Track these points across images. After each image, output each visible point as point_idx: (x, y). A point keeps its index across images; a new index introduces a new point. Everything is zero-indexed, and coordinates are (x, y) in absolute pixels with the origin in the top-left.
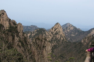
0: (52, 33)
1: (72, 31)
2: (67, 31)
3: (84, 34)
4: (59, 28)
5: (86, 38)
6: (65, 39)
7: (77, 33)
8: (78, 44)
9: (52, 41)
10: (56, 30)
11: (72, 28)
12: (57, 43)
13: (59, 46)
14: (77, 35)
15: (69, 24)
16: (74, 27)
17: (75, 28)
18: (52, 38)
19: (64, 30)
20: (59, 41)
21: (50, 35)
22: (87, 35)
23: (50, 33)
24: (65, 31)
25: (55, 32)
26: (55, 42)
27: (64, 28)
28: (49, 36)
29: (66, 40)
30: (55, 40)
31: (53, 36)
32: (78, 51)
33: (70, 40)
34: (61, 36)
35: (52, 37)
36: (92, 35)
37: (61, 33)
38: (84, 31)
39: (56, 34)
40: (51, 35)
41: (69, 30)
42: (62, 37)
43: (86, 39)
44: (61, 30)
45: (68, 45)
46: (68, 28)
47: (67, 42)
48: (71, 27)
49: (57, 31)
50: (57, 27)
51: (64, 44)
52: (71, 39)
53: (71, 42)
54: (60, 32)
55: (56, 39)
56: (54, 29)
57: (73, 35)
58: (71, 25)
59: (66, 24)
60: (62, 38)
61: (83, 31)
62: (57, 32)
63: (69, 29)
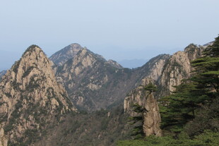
0: (15, 85)
1: (88, 71)
2: (73, 75)
3: (129, 78)
4: (40, 64)
5: (135, 93)
6: (64, 102)
7: (106, 79)
8: (111, 117)
9: (16, 115)
10: (31, 74)
11: (88, 62)
12: (37, 120)
13: (45, 133)
14: (109, 83)
15: (78, 46)
16: (95, 56)
17: (99, 60)
18: (18, 106)
19: (60, 71)
20: (44, 112)
21: (9, 95)
22: (139, 80)
23: (8, 86)
24: (65, 75)
25: (26, 80)
26: (31, 117)
27: (61, 64)
28: (6, 99)
29: (70, 106)
30: (28, 112)
31: (22, 98)
32: (112, 141)
33: (85, 103)
34: (51, 94)
35: (15, 101)
36: (156, 78)
37: (49, 83)
38: (130, 67)
39: (32, 86)
40: (13, 92)
41: (77, 70)
42: (54, 96)
43: (138, 97)
44: (49, 72)
45: (76, 122)
46: (75, 63)
47: (73, 114)
48: (85, 56)
49: (35, 76)
50: (31, 63)
51: (63, 122)
52: (88, 102)
53: (86, 113)
54: (44, 78)
55: (33, 107)
56: (20, 70)
57: (95, 87)
58: (84, 52)
59: (68, 48)
60: (54, 101)
61: (127, 70)
62: (32, 79)
63: (80, 64)
